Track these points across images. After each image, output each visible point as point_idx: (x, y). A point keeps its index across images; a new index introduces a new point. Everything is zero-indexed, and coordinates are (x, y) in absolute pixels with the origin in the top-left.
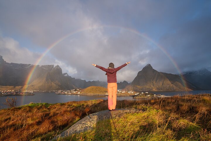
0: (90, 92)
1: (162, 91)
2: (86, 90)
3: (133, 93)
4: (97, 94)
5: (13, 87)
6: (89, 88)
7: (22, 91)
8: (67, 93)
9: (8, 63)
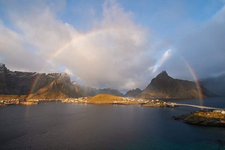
0: (98, 100)
1: (175, 98)
2: (93, 98)
3: (143, 101)
4: (105, 102)
5: (17, 96)
6: (97, 96)
7: (27, 100)
8: (73, 101)
9: (12, 72)
